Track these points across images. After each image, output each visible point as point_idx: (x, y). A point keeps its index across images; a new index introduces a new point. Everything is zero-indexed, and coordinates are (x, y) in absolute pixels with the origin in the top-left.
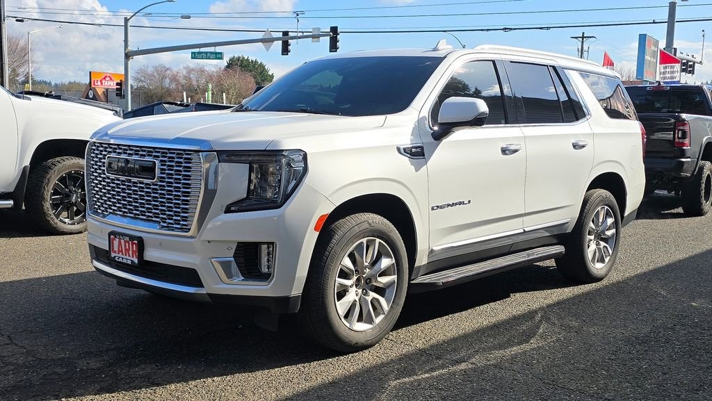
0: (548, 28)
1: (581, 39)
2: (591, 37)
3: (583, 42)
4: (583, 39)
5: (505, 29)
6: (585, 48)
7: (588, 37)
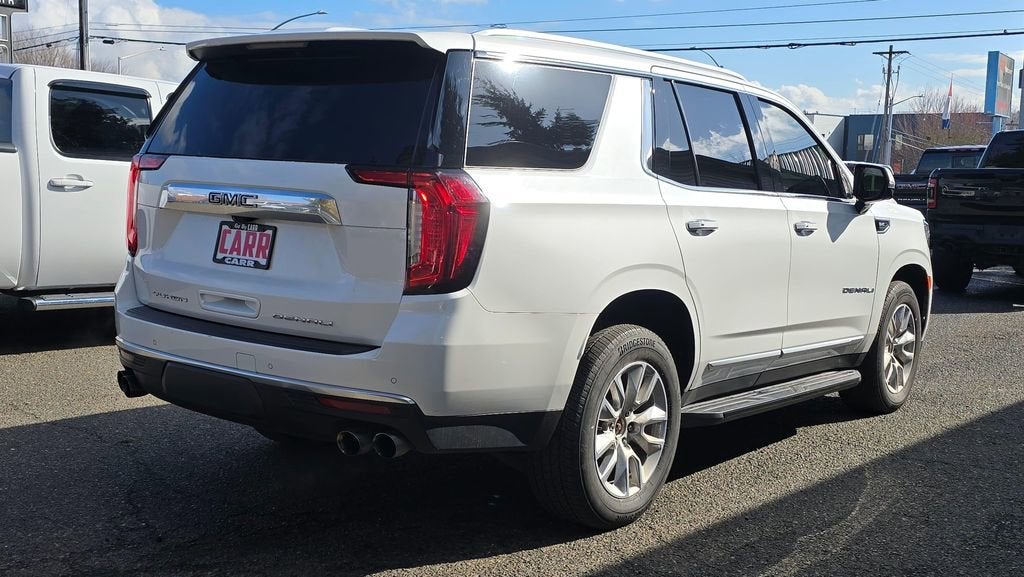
0: (853, 43)
1: (888, 56)
2: (902, 52)
3: (890, 60)
4: (890, 56)
5: (791, 45)
6: (894, 67)
7: (898, 52)
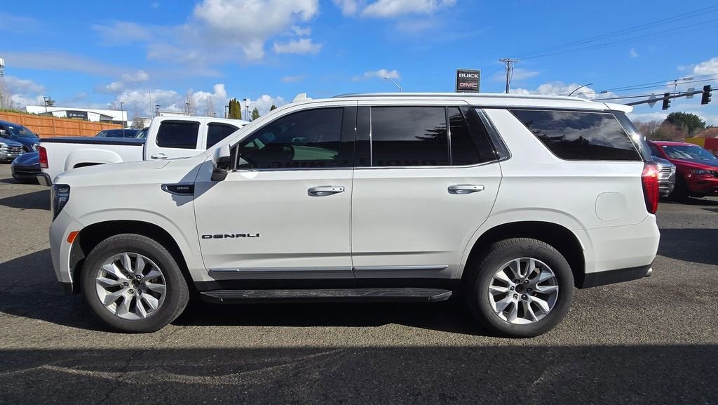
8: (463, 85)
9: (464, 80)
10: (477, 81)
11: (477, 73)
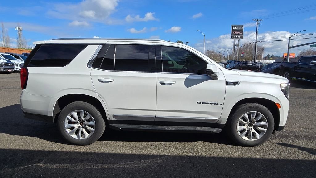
8: (235, 33)
9: (235, 30)
10: (242, 30)
11: (242, 27)
